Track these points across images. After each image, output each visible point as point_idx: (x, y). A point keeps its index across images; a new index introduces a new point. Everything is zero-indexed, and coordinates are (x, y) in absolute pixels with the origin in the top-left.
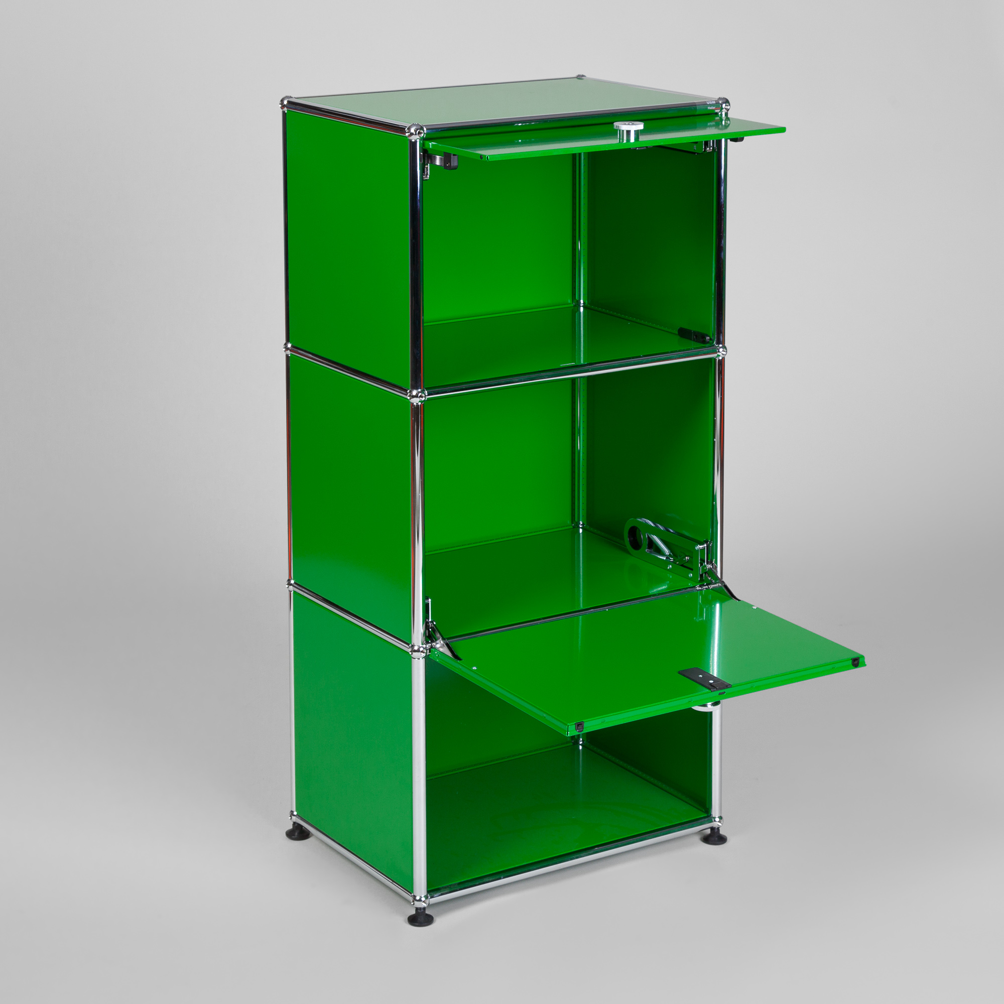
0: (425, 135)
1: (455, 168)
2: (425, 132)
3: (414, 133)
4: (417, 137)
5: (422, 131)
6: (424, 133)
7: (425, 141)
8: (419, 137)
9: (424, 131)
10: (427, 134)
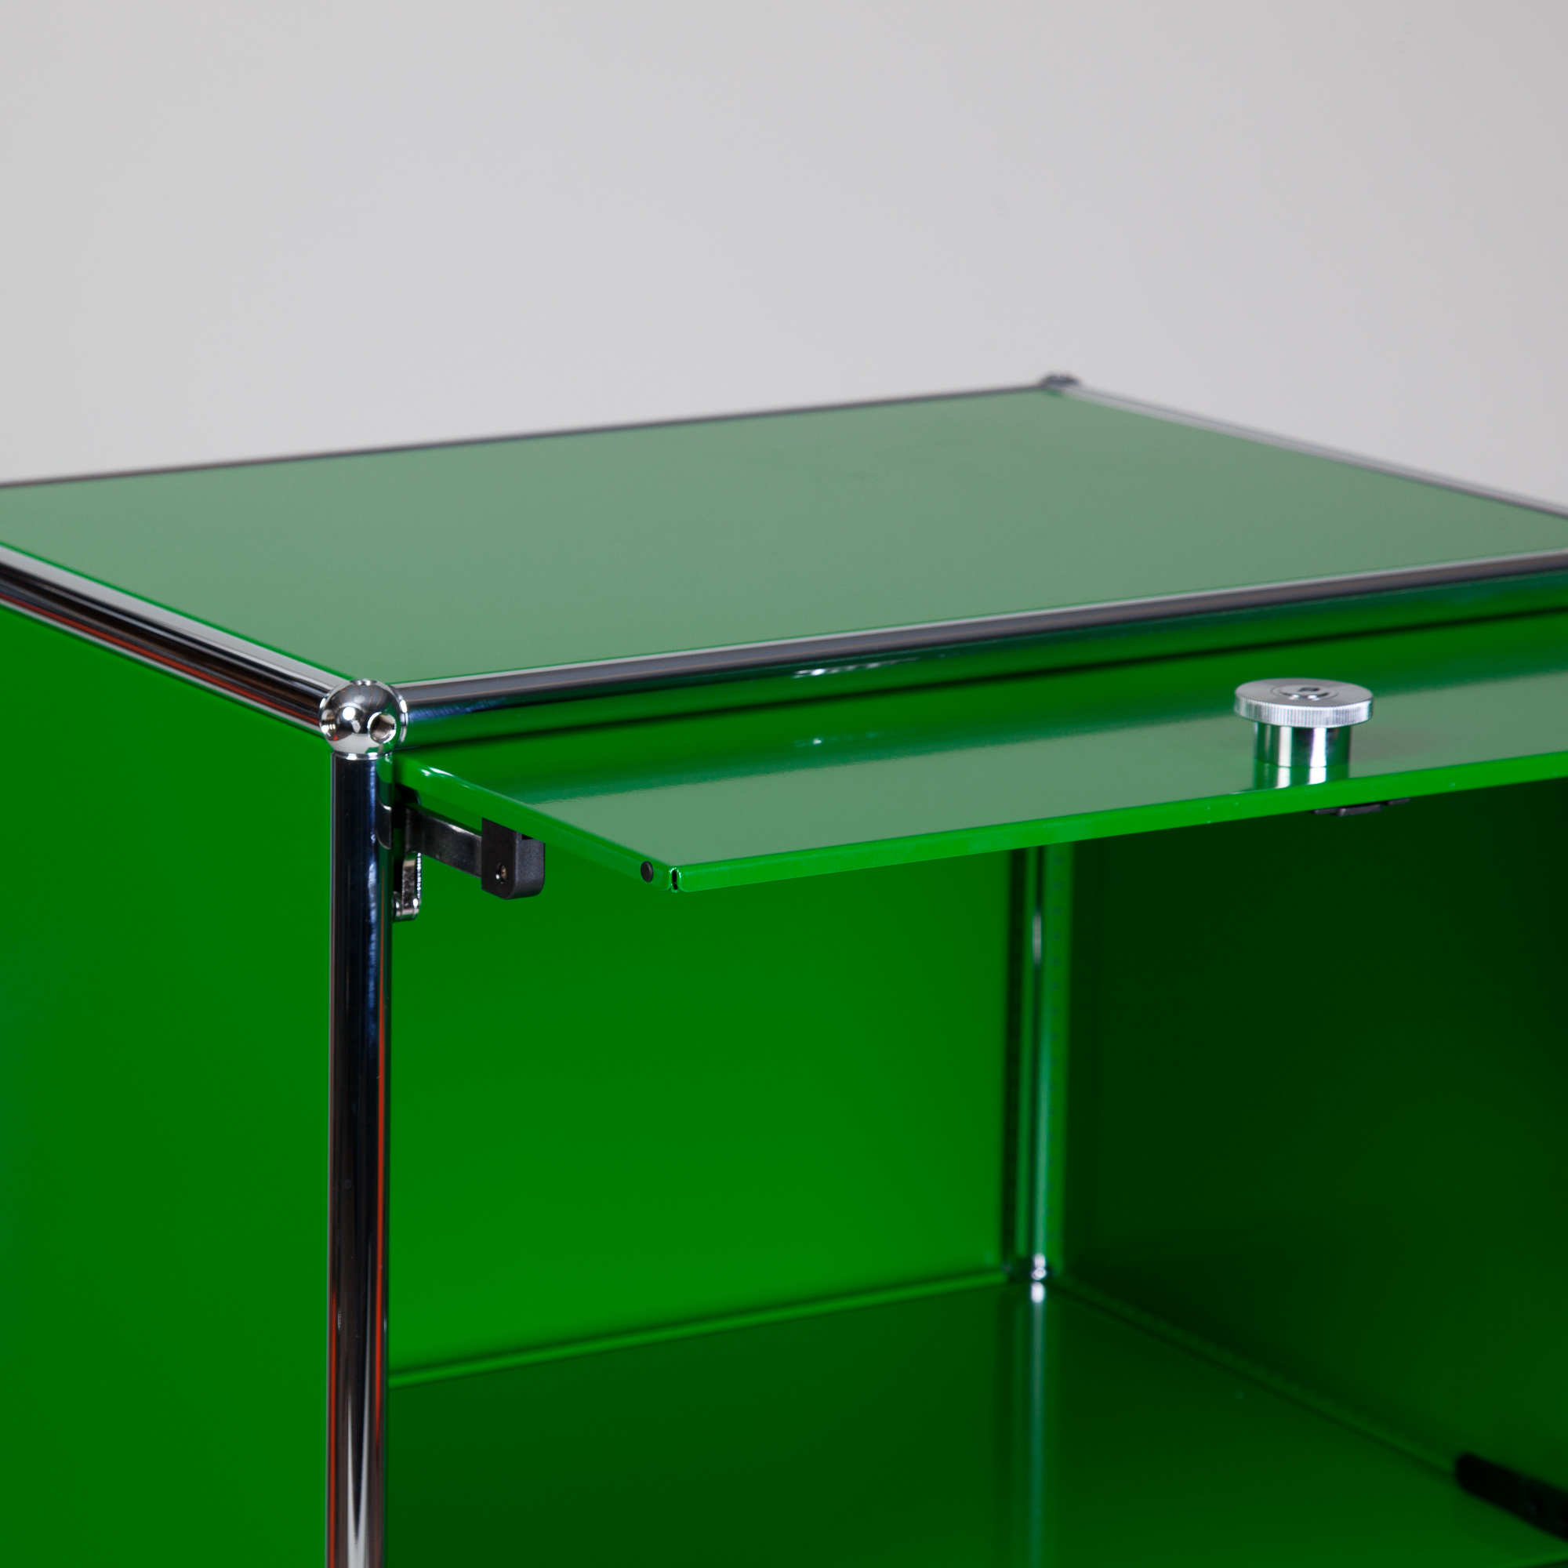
0: (404, 732)
1: (533, 890)
2: (405, 718)
3: (356, 726)
4: (368, 741)
5: (390, 719)
6: (400, 725)
7: (401, 757)
8: (375, 745)
9: (397, 713)
10: (410, 727)
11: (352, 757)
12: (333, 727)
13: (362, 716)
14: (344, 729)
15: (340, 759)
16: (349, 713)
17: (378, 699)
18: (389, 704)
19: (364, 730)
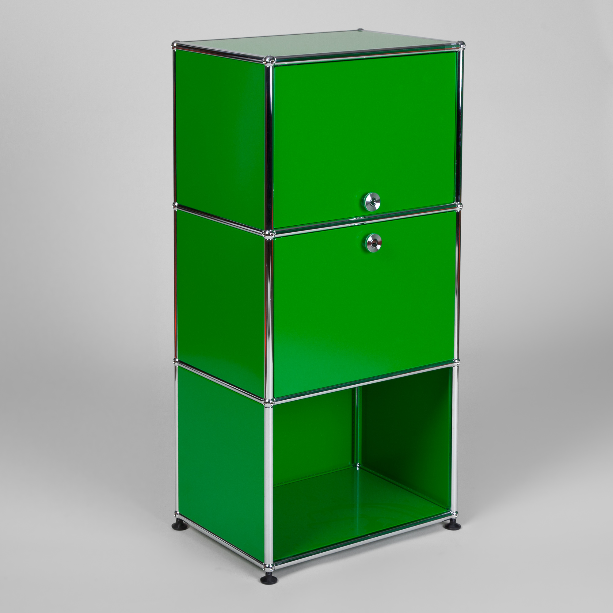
0: (276, 63)
2: (276, 61)
8: (272, 65)
11: (268, 67)
12: (265, 62)
13: (270, 60)
14: (267, 62)
15: (266, 67)
16: (267, 60)
17: (272, 58)
18: (273, 59)
19: (270, 63)
